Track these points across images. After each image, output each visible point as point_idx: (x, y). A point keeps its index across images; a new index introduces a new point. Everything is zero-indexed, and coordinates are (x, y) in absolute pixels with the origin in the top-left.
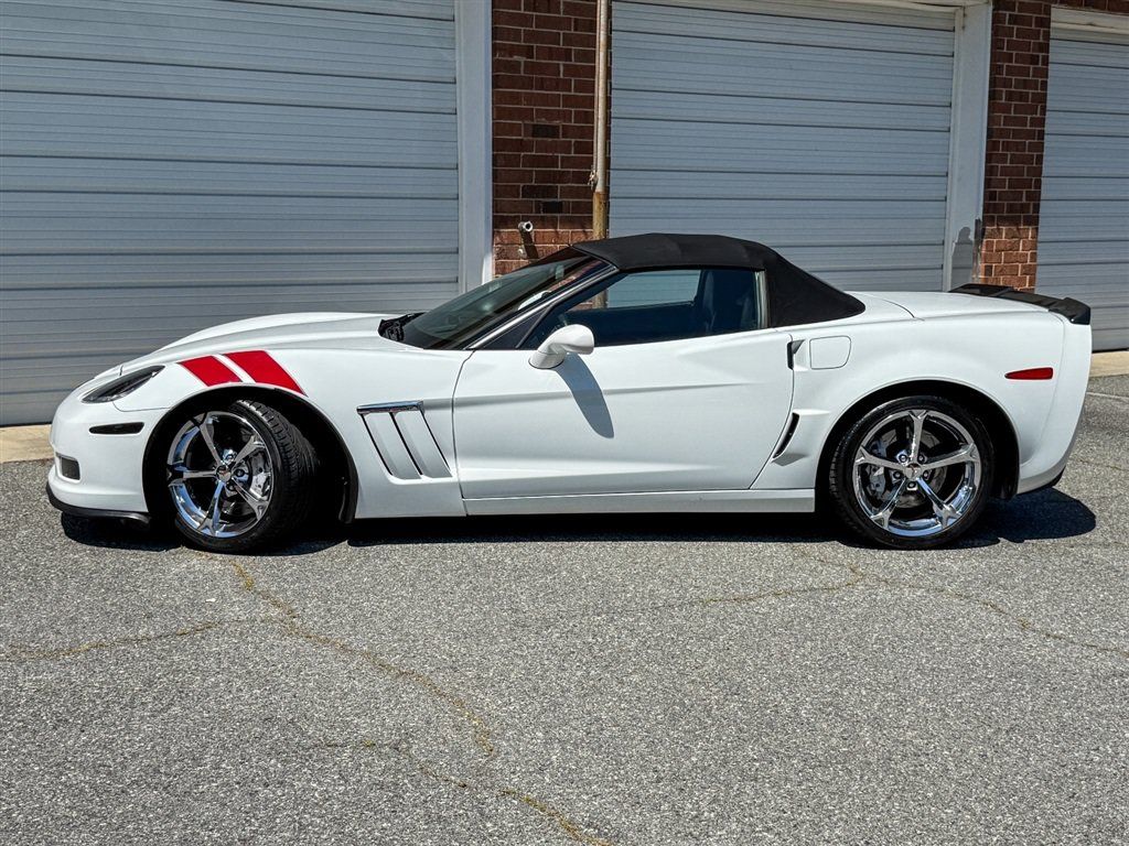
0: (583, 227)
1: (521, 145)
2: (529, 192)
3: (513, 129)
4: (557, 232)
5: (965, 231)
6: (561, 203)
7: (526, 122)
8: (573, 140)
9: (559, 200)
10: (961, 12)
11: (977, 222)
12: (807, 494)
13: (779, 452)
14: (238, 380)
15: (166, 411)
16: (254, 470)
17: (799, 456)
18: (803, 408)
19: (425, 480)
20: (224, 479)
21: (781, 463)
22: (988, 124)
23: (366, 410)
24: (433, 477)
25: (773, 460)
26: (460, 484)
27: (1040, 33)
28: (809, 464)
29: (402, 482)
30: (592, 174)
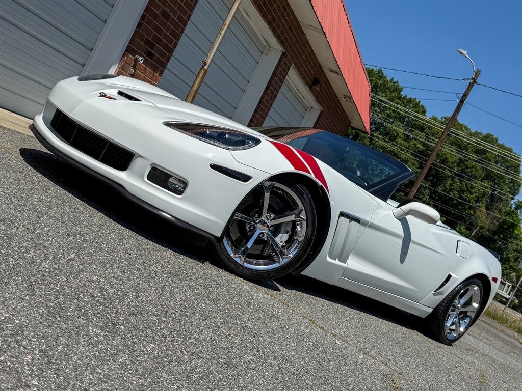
0: (155, 72)
1: (156, 17)
2: (147, 42)
3: (157, 7)
4: (146, 68)
6: (154, 54)
7: (163, 7)
8: (172, 27)
9: (153, 52)
10: (268, 48)
12: (430, 310)
13: (437, 290)
14: (309, 173)
15: (270, 175)
16: (283, 230)
17: (441, 294)
18: (453, 273)
19: (337, 262)
20: (261, 229)
21: (434, 295)
22: (261, 98)
23: (342, 214)
24: (340, 261)
25: (433, 292)
26: (346, 269)
27: (286, 72)
28: (441, 298)
29: (328, 259)
30: (207, 59)
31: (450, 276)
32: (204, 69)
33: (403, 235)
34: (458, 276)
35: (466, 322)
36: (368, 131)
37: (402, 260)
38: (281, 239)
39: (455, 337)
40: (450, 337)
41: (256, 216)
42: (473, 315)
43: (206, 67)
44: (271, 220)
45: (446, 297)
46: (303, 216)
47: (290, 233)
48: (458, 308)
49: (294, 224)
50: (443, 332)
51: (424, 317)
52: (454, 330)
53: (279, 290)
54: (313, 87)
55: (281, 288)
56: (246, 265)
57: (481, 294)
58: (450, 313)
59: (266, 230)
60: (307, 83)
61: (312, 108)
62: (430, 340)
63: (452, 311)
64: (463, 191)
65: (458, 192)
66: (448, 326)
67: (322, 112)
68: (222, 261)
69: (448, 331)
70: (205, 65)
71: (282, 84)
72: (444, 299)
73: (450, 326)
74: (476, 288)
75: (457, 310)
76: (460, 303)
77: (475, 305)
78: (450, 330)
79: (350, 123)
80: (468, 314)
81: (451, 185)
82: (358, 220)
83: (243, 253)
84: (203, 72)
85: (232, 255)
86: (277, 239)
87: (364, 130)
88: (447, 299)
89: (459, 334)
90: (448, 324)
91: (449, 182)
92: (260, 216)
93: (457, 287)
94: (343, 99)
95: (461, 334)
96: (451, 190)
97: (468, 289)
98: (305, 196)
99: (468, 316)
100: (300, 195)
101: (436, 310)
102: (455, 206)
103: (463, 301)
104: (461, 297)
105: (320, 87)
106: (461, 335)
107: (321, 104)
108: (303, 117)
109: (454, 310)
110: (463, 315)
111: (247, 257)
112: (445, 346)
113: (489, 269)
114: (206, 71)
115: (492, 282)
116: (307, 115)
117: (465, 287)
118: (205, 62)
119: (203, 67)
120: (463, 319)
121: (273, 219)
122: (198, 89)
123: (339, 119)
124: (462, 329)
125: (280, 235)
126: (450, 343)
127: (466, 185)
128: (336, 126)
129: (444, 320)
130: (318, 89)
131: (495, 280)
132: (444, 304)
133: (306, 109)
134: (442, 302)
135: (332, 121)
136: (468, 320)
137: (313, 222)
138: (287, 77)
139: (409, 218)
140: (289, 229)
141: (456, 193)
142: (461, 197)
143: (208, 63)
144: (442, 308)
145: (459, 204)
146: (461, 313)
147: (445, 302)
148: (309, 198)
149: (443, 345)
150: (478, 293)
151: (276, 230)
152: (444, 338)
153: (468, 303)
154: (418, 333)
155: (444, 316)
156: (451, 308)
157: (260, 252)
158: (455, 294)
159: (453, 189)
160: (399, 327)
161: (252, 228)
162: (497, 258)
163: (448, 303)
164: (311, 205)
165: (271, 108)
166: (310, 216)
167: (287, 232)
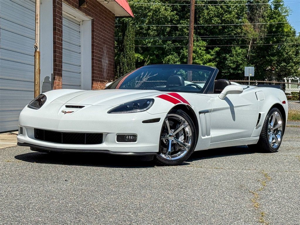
11: (52, 74)
12: (258, 138)
13: (257, 125)
14: (180, 102)
15: (167, 113)
16: (180, 135)
17: (260, 126)
18: (261, 112)
19: (206, 137)
20: (171, 139)
21: (257, 128)
22: (54, 39)
23: (200, 113)
24: (207, 136)
25: (255, 127)
26: (211, 138)
27: (61, 9)
28: (260, 128)
29: (203, 138)
30: (36, 44)
31: (260, 114)
33: (229, 106)
34: (264, 112)
35: (279, 135)
36: (131, 15)
37: (234, 119)
38: (181, 139)
39: (277, 145)
40: (275, 147)
41: (166, 134)
42: (281, 129)
43: (38, 50)
44: (173, 133)
45: (263, 126)
46: (187, 123)
47: (183, 134)
48: (272, 129)
49: (184, 129)
50: (270, 146)
51: (256, 143)
52: (275, 142)
53: (190, 164)
54: (81, 6)
55: (190, 163)
56: (173, 159)
57: (280, 115)
58: (269, 134)
59: (173, 139)
60: (76, 7)
61: (83, 21)
62: (265, 154)
63: (269, 132)
64: (222, 14)
65: (218, 17)
66: (271, 141)
67: (93, 21)
68: (162, 162)
69: (273, 144)
71: (62, 20)
72: (263, 128)
73: (272, 141)
74: (276, 113)
75: (271, 130)
76: (271, 126)
77: (280, 122)
78: (273, 143)
79: (114, 15)
80: (278, 130)
81: (208, 14)
82: (207, 112)
83: (169, 154)
85: (165, 158)
86: (180, 140)
87: (128, 15)
88: (264, 127)
89: (279, 143)
90: (270, 140)
91: (206, 11)
92: (168, 133)
93: (266, 118)
94: (105, 2)
95: (280, 142)
96: (211, 19)
97: (272, 116)
98: (183, 114)
99: (279, 131)
100: (181, 114)
101: (261, 136)
102: (222, 32)
103: (272, 124)
104: (271, 122)
105: (86, 4)
106: (280, 144)
107: (89, 15)
108: (80, 32)
109: (270, 131)
110: (276, 131)
111: (171, 155)
112: (274, 153)
113: (279, 99)
114: (39, 52)
115: (283, 105)
116: (82, 28)
117: (270, 115)
118: (37, 47)
119: (36, 51)
120: (277, 134)
121: (174, 132)
122: (39, 67)
123: (106, 18)
124: (279, 140)
125: (180, 137)
126: (276, 150)
127: (221, 7)
128: (106, 25)
129: (267, 139)
130: (86, 7)
131: (284, 102)
132: (264, 131)
133: (79, 23)
134: (262, 130)
135: (102, 22)
136: (280, 133)
137: (192, 124)
138: (63, 12)
139: (228, 96)
140: (182, 133)
141: (216, 19)
142: (223, 21)
143: (38, 47)
144: (264, 133)
145: (224, 28)
146: (274, 131)
147: (264, 129)
148: (185, 114)
149: (273, 153)
150: (278, 115)
151: (177, 136)
152: (272, 149)
153: (276, 124)
154: (257, 153)
155: (267, 137)
156: (268, 131)
157: (174, 151)
158: (267, 122)
159: (212, 17)
160: (247, 155)
161: (167, 141)
162: (279, 89)
163: (265, 129)
164: (188, 117)
165: (63, 42)
166: (189, 122)
167: (182, 134)
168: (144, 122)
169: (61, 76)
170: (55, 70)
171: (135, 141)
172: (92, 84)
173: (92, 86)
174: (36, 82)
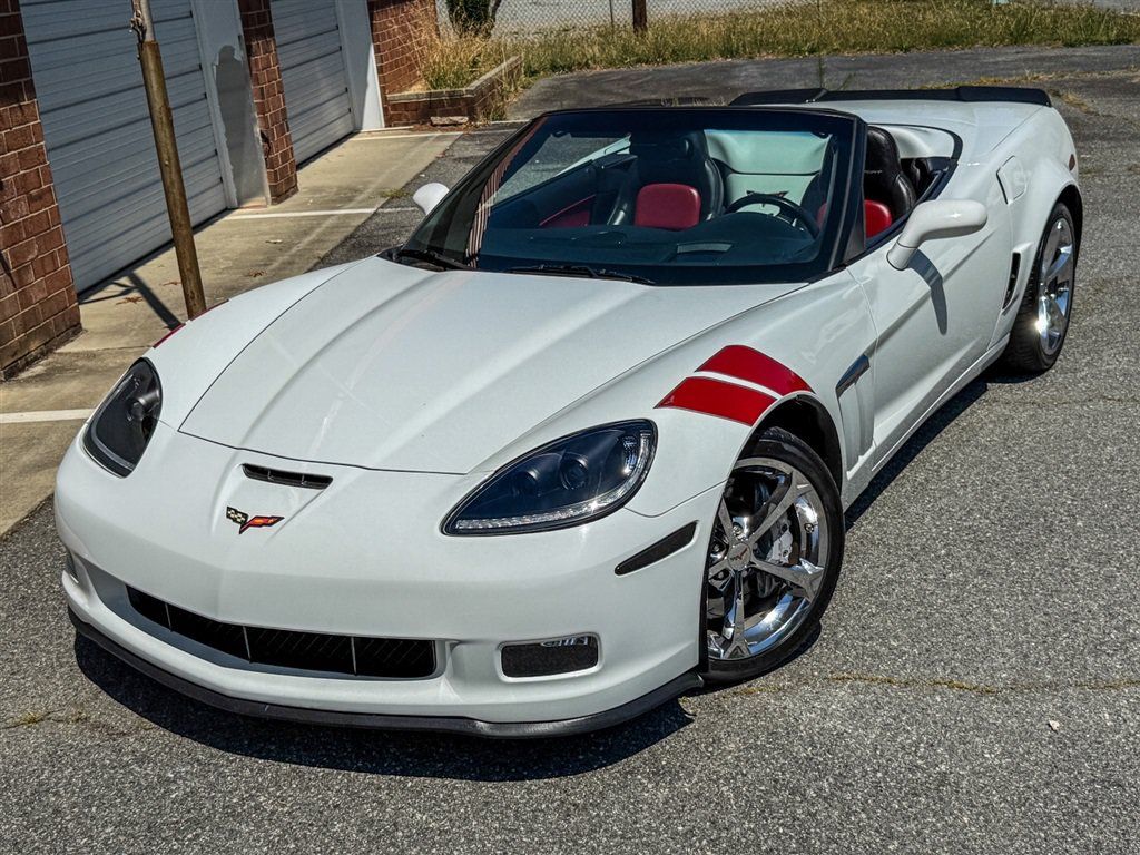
0: (18, 101)
5: (226, 53)
11: (239, 37)
12: (1005, 340)
13: (1007, 300)
14: (769, 399)
16: (776, 535)
17: (1017, 296)
18: (1018, 246)
19: (861, 460)
21: (1005, 313)
23: (840, 390)
24: (863, 454)
25: (1001, 312)
26: (874, 452)
29: (851, 474)
30: (138, 16)
31: (1016, 257)
32: (150, 44)
34: (1029, 243)
37: (944, 328)
38: (782, 545)
39: (1060, 336)
41: (717, 550)
43: (149, 37)
44: (748, 537)
46: (802, 483)
47: (789, 525)
57: (1070, 226)
70: (144, 32)
74: (1060, 223)
77: (1067, 249)
82: (863, 369)
84: (148, 52)
85: (723, 657)
86: (775, 554)
95: (1066, 321)
106: (1066, 325)
113: (1061, 164)
114: (155, 47)
118: (141, 27)
119: (141, 42)
121: (751, 532)
122: (166, 101)
125: (776, 544)
131: (1072, 163)
143: (147, 23)
150: (1065, 227)
161: (722, 577)
167: (784, 528)
168: (624, 568)
169: (271, 34)
170: (246, 22)
171: (593, 662)
172: (372, 19)
173: (372, 25)
174: (165, 156)
